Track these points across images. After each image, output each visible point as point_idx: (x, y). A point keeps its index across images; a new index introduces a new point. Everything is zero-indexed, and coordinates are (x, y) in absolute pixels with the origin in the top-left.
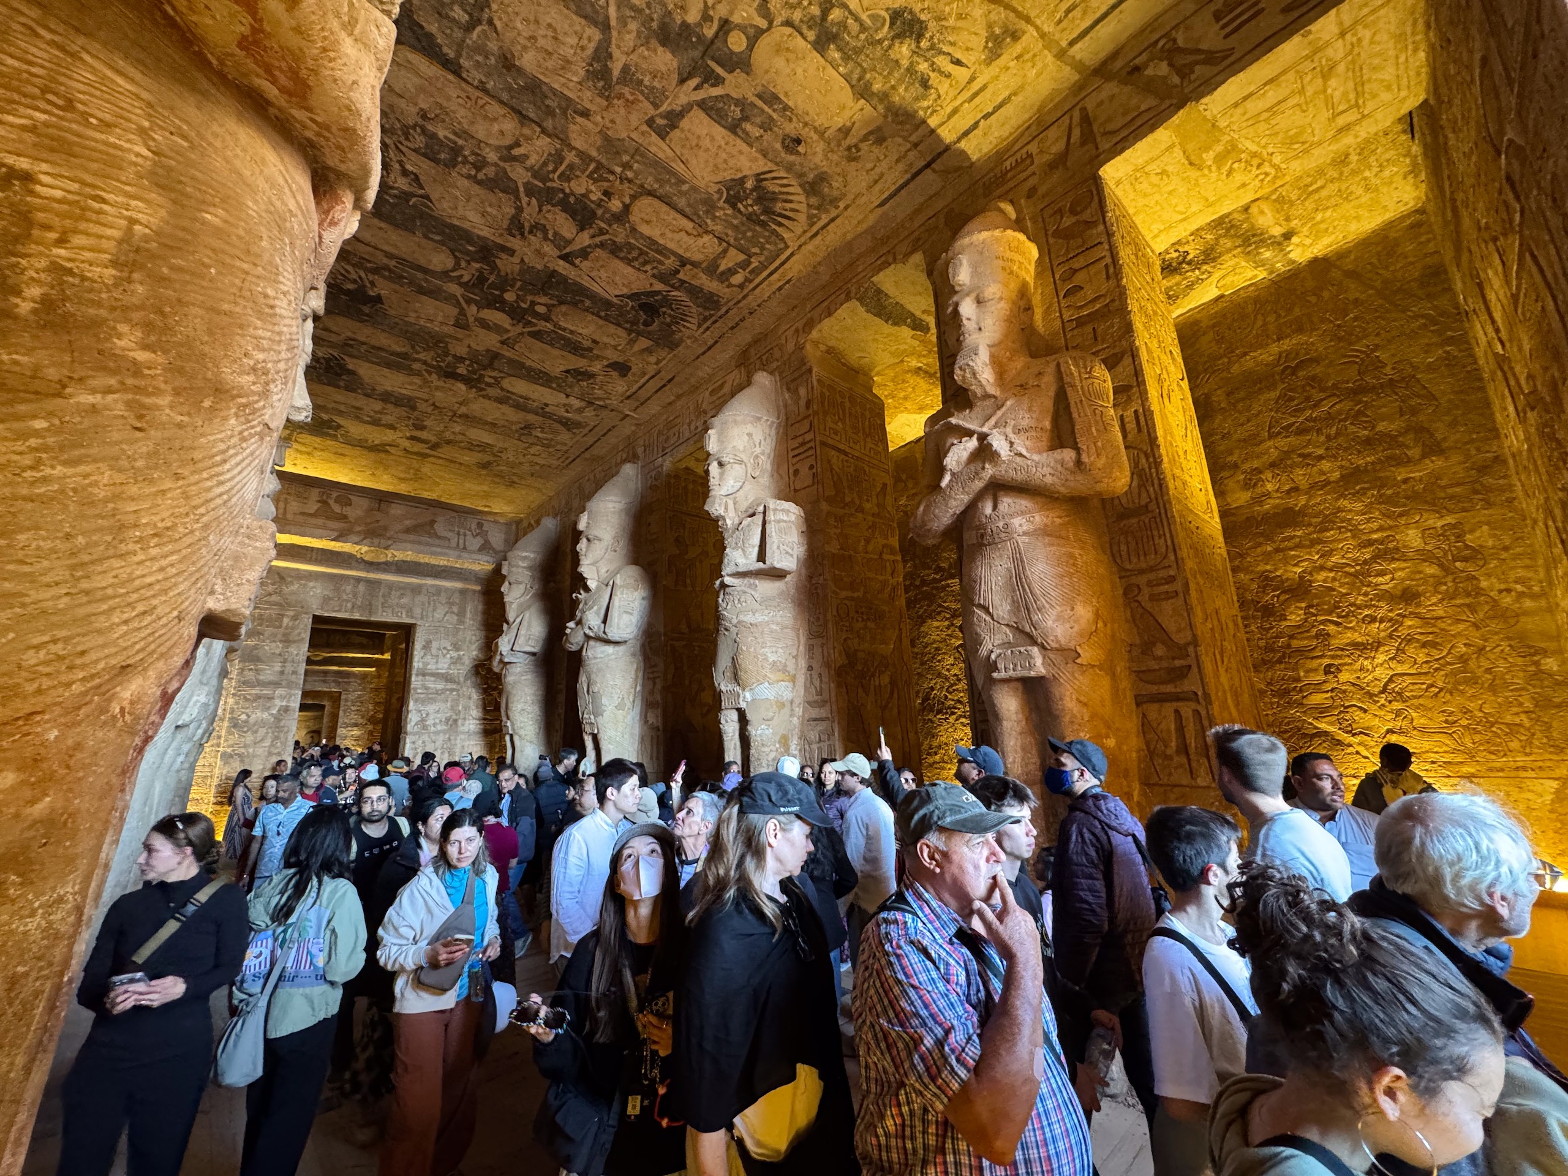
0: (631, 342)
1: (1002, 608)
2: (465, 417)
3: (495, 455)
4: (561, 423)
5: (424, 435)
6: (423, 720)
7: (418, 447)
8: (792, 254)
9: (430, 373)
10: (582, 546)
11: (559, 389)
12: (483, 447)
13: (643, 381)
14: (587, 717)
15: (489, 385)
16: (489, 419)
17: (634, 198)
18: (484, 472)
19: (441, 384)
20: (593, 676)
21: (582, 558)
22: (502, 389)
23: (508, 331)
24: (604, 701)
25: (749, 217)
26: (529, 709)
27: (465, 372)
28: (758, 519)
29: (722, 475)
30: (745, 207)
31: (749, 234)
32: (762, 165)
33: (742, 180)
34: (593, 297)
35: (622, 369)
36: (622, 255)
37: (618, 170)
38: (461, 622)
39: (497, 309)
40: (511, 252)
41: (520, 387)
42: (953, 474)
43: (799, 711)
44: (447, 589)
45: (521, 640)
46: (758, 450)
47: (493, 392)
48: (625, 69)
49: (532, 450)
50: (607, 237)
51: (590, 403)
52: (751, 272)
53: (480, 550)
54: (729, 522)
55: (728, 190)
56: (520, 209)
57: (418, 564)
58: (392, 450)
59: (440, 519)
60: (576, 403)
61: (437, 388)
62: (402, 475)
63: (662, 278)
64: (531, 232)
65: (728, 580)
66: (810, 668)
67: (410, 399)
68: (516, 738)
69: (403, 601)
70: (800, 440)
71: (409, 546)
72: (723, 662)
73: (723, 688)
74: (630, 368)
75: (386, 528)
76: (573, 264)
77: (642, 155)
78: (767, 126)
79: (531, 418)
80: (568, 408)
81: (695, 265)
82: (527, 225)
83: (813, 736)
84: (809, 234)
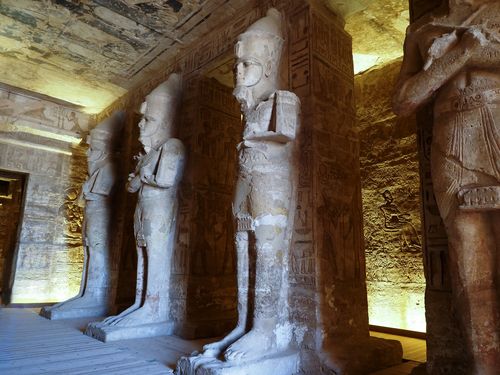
1: (470, 158)
2: (68, 34)
3: (86, 65)
4: (131, 43)
5: (40, 46)
6: (30, 235)
7: (36, 55)
10: (142, 123)
11: (132, 18)
12: (78, 58)
13: (189, 16)
14: (139, 236)
15: (86, 11)
16: (84, 38)
18: (78, 77)
19: (54, 8)
20: (145, 209)
21: (142, 132)
22: (95, 15)
24: (152, 225)
26: (100, 231)
28: (270, 103)
29: (246, 72)
35: (176, 5)
38: (58, 175)
42: (435, 61)
43: (290, 236)
44: (50, 153)
45: (97, 186)
46: (270, 58)
47: (88, 17)
49: (112, 63)
51: (152, 30)
53: (72, 130)
54: (249, 105)
57: (32, 135)
58: (19, 56)
59: (48, 108)
60: (143, 30)
61: (51, 11)
62: (24, 75)
65: (247, 143)
66: (299, 207)
67: (33, 18)
68: (91, 249)
69: (22, 158)
70: (298, 54)
71: (28, 123)
72: (240, 198)
73: (239, 217)
74: (181, 5)
75: (12, 111)
79: (113, 39)
80: (137, 32)
83: (299, 253)
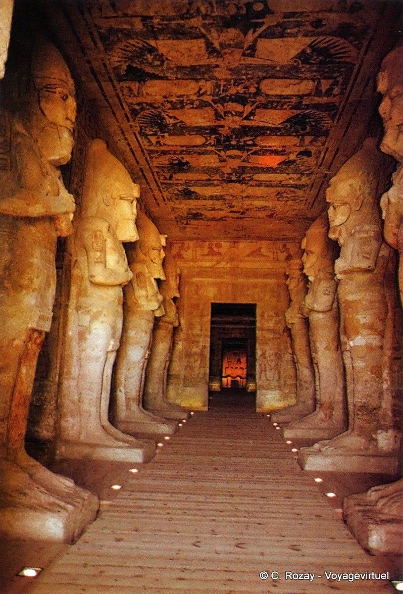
0: (303, 140)
2: (248, 197)
3: (272, 211)
4: (293, 187)
5: (235, 209)
7: (237, 215)
8: (360, 66)
9: (222, 183)
10: (304, 258)
11: (282, 172)
12: (264, 208)
13: (322, 155)
16: (259, 195)
17: (258, 83)
19: (229, 186)
20: (313, 331)
21: (304, 265)
22: (256, 181)
23: (242, 156)
25: (320, 63)
27: (236, 179)
29: (335, 214)
30: (315, 60)
31: (326, 70)
32: (308, 40)
33: (304, 51)
34: (269, 128)
35: (308, 153)
36: (269, 107)
37: (244, 77)
39: (232, 149)
40: (223, 126)
41: (263, 177)
44: (270, 284)
46: (358, 193)
47: (253, 183)
48: (221, 44)
49: (290, 203)
50: (257, 103)
51: (302, 174)
52: (342, 85)
54: (342, 241)
55: (299, 58)
56: (216, 110)
58: (227, 219)
60: (295, 176)
61: (229, 188)
63: (296, 107)
64: (225, 116)
65: (338, 276)
67: (221, 196)
69: (249, 292)
74: (310, 152)
75: (238, 256)
76: (251, 120)
77: (250, 67)
78: (298, 25)
79: (279, 189)
80: (292, 179)
81: (309, 95)
82: (222, 114)
84: (362, 53)
